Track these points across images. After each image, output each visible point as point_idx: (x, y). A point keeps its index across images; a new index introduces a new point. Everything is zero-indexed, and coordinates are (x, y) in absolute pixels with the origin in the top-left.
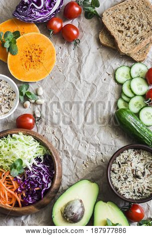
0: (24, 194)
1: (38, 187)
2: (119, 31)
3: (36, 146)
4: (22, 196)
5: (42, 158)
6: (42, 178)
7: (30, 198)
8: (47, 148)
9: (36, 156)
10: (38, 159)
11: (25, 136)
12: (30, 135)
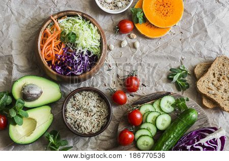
0: (59, 62)
1: (71, 67)
2: (214, 74)
3: (97, 45)
4: (57, 62)
5: (92, 54)
6: (79, 65)
7: (60, 68)
8: (101, 53)
9: (90, 50)
10: (89, 53)
11: (97, 32)
12: (101, 35)
